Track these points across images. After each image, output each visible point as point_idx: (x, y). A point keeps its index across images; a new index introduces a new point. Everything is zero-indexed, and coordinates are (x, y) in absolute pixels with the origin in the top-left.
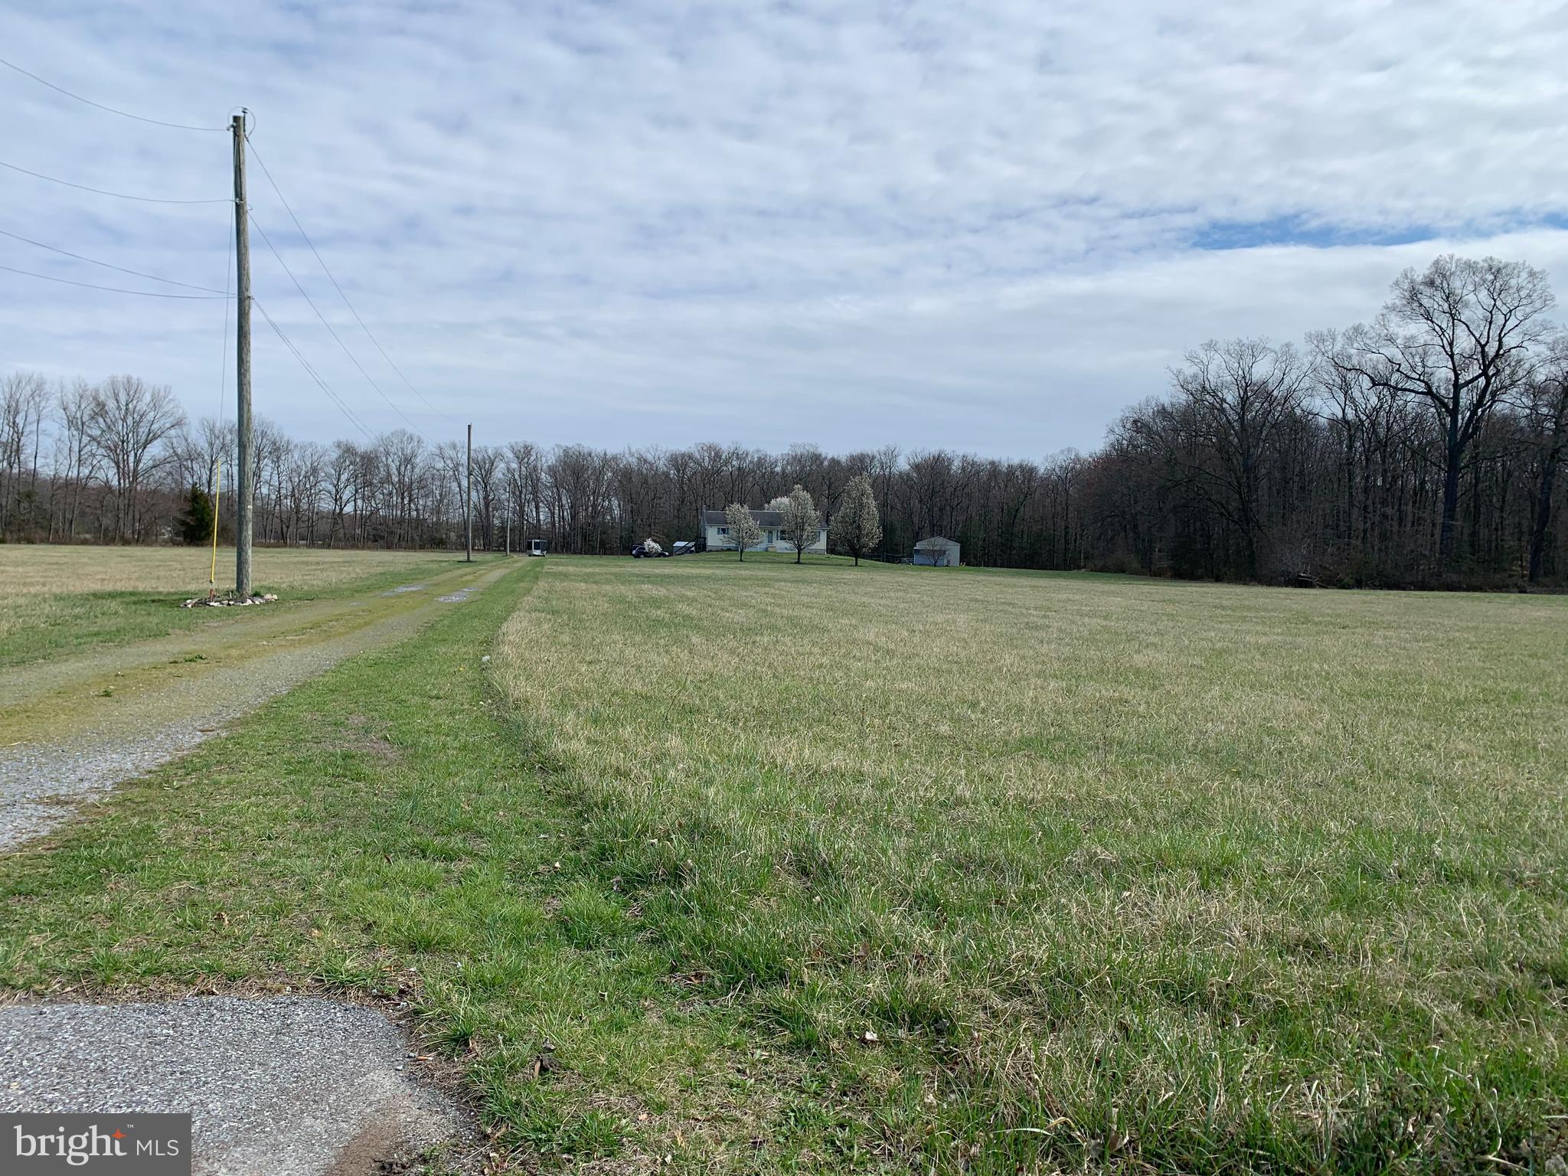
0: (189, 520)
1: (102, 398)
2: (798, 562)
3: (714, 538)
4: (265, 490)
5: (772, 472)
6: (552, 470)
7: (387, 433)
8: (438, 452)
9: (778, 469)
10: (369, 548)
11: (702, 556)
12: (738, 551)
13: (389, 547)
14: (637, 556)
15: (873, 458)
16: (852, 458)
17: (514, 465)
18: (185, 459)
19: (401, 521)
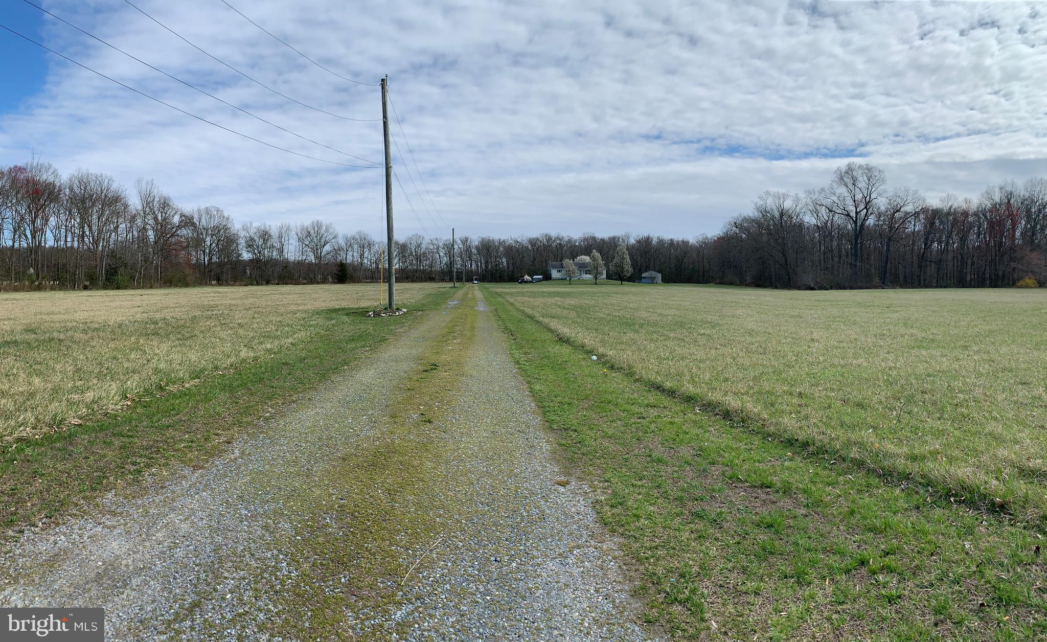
0: (340, 274)
1: (309, 230)
2: (596, 284)
3: (555, 274)
4: (365, 261)
5: (575, 245)
6: (477, 248)
7: (410, 236)
8: (430, 242)
9: (577, 244)
10: (405, 282)
11: (549, 282)
12: (568, 280)
13: (413, 281)
14: (521, 283)
15: (619, 238)
16: (610, 238)
17: (461, 246)
18: (337, 251)
19: (416, 271)
